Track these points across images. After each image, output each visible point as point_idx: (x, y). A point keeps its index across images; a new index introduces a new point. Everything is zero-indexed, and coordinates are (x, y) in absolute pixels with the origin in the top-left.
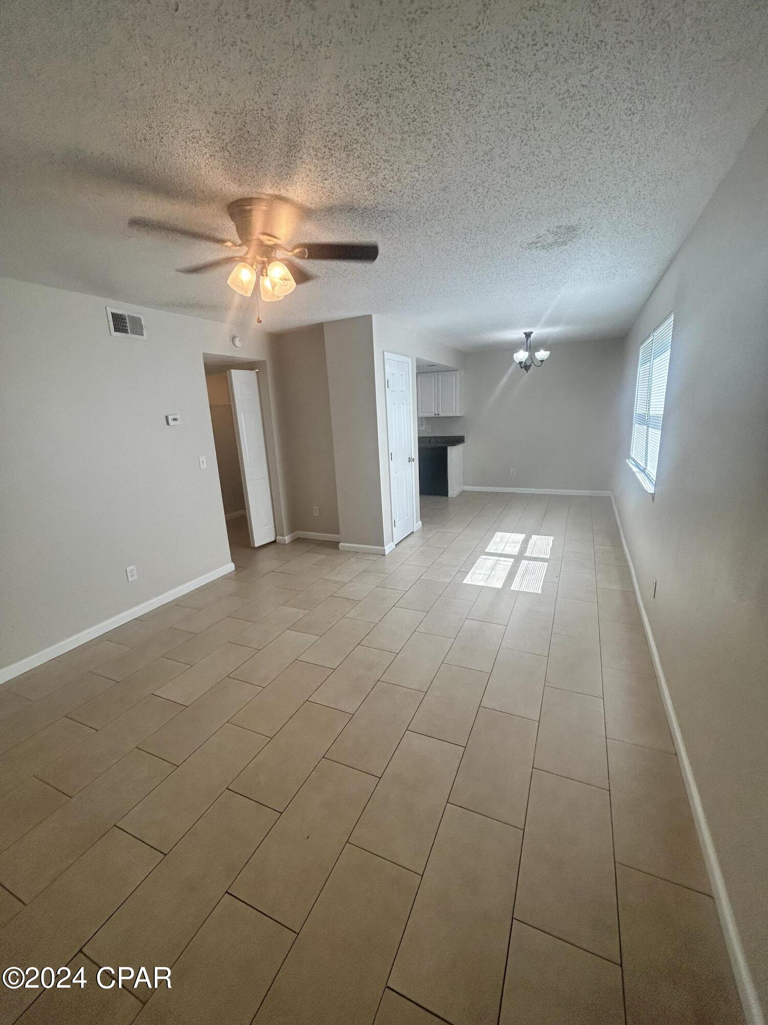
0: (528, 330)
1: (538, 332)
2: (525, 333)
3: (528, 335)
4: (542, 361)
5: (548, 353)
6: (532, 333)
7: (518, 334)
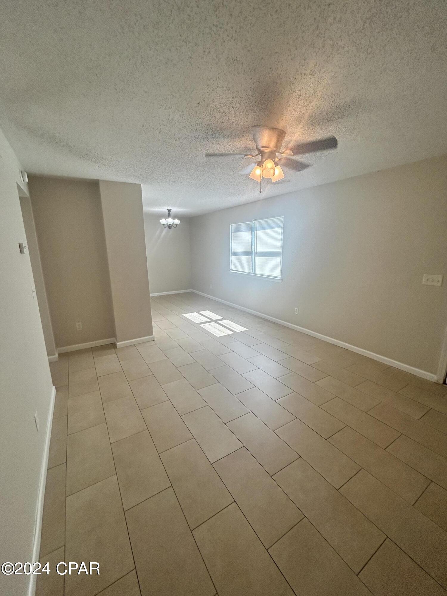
0: (169, 208)
1: (174, 210)
2: (167, 209)
3: (169, 211)
4: (177, 225)
5: (179, 221)
6: (171, 210)
7: (164, 209)
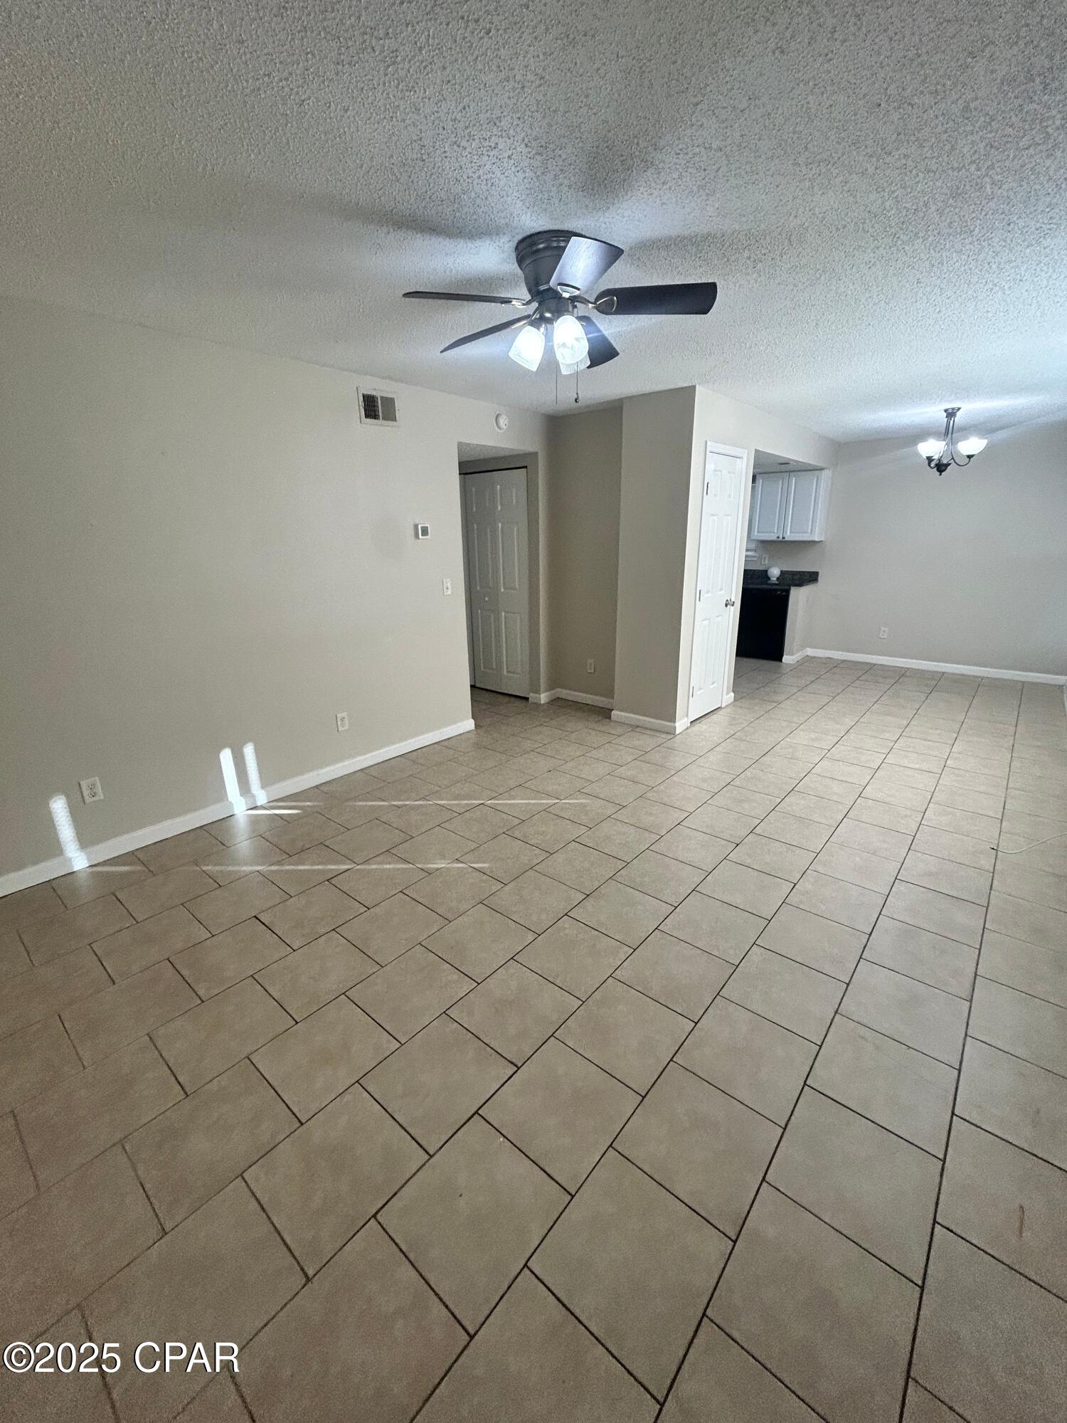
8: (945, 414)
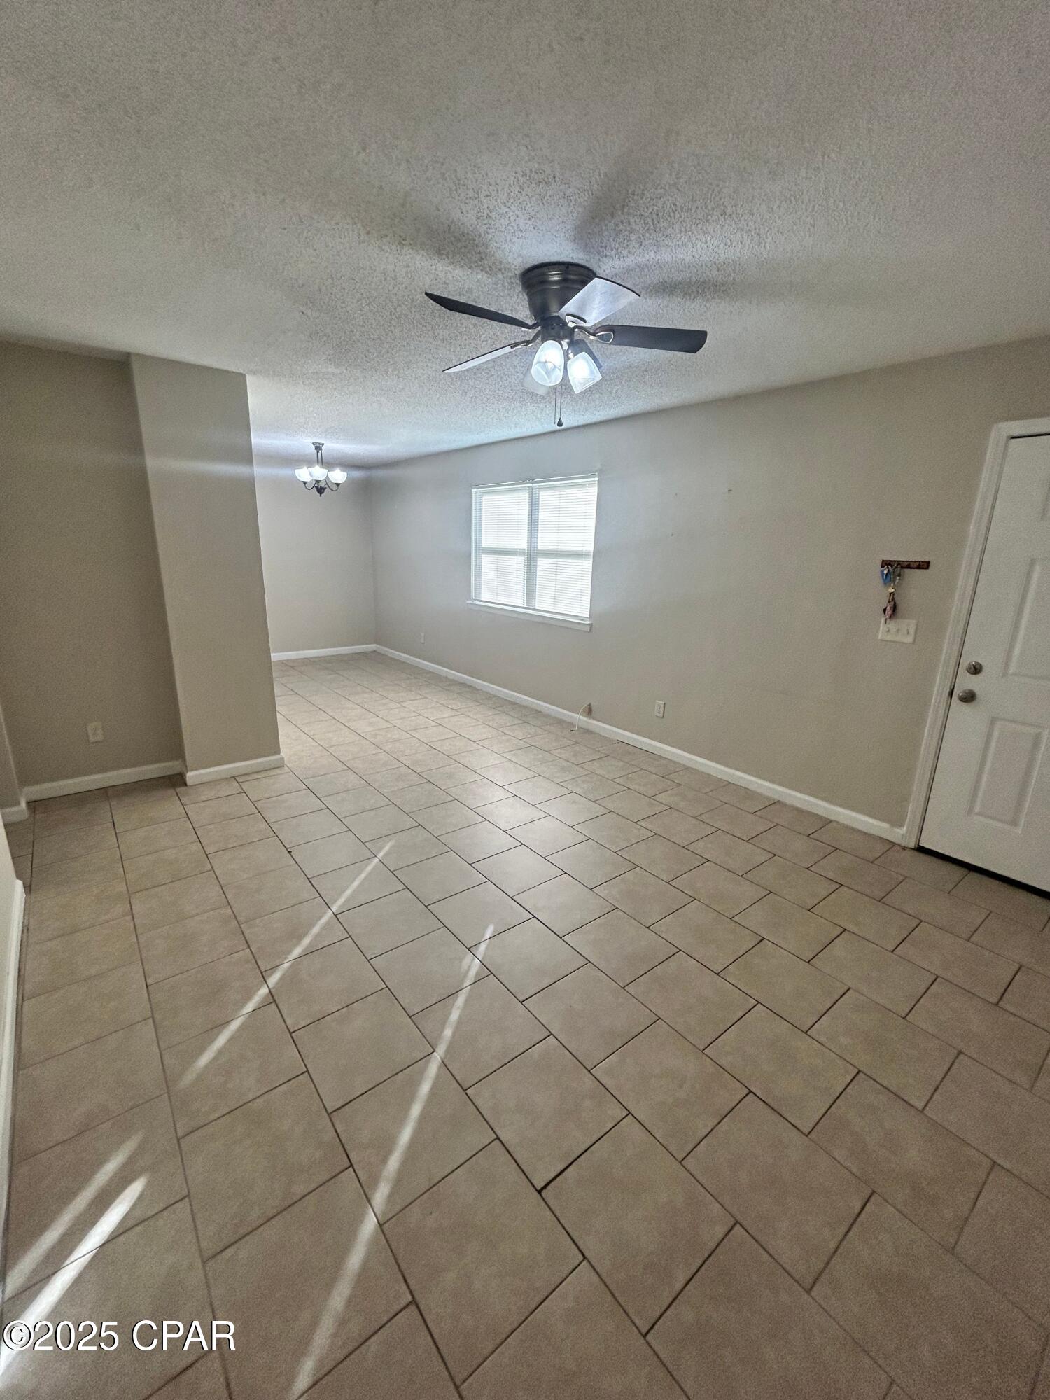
8: (314, 447)
